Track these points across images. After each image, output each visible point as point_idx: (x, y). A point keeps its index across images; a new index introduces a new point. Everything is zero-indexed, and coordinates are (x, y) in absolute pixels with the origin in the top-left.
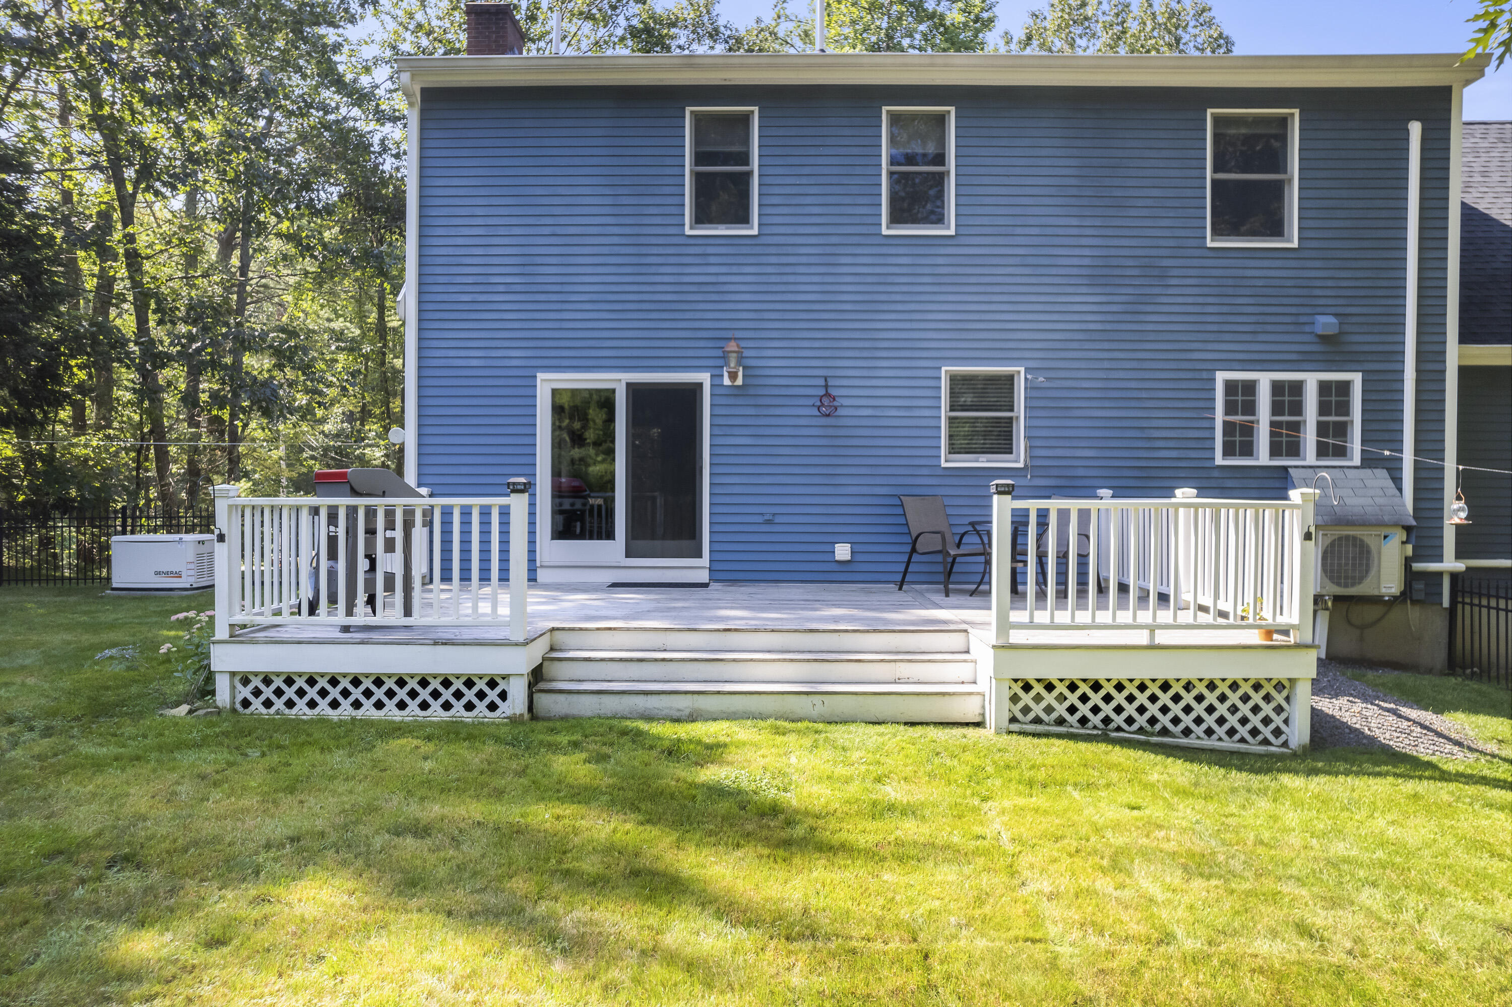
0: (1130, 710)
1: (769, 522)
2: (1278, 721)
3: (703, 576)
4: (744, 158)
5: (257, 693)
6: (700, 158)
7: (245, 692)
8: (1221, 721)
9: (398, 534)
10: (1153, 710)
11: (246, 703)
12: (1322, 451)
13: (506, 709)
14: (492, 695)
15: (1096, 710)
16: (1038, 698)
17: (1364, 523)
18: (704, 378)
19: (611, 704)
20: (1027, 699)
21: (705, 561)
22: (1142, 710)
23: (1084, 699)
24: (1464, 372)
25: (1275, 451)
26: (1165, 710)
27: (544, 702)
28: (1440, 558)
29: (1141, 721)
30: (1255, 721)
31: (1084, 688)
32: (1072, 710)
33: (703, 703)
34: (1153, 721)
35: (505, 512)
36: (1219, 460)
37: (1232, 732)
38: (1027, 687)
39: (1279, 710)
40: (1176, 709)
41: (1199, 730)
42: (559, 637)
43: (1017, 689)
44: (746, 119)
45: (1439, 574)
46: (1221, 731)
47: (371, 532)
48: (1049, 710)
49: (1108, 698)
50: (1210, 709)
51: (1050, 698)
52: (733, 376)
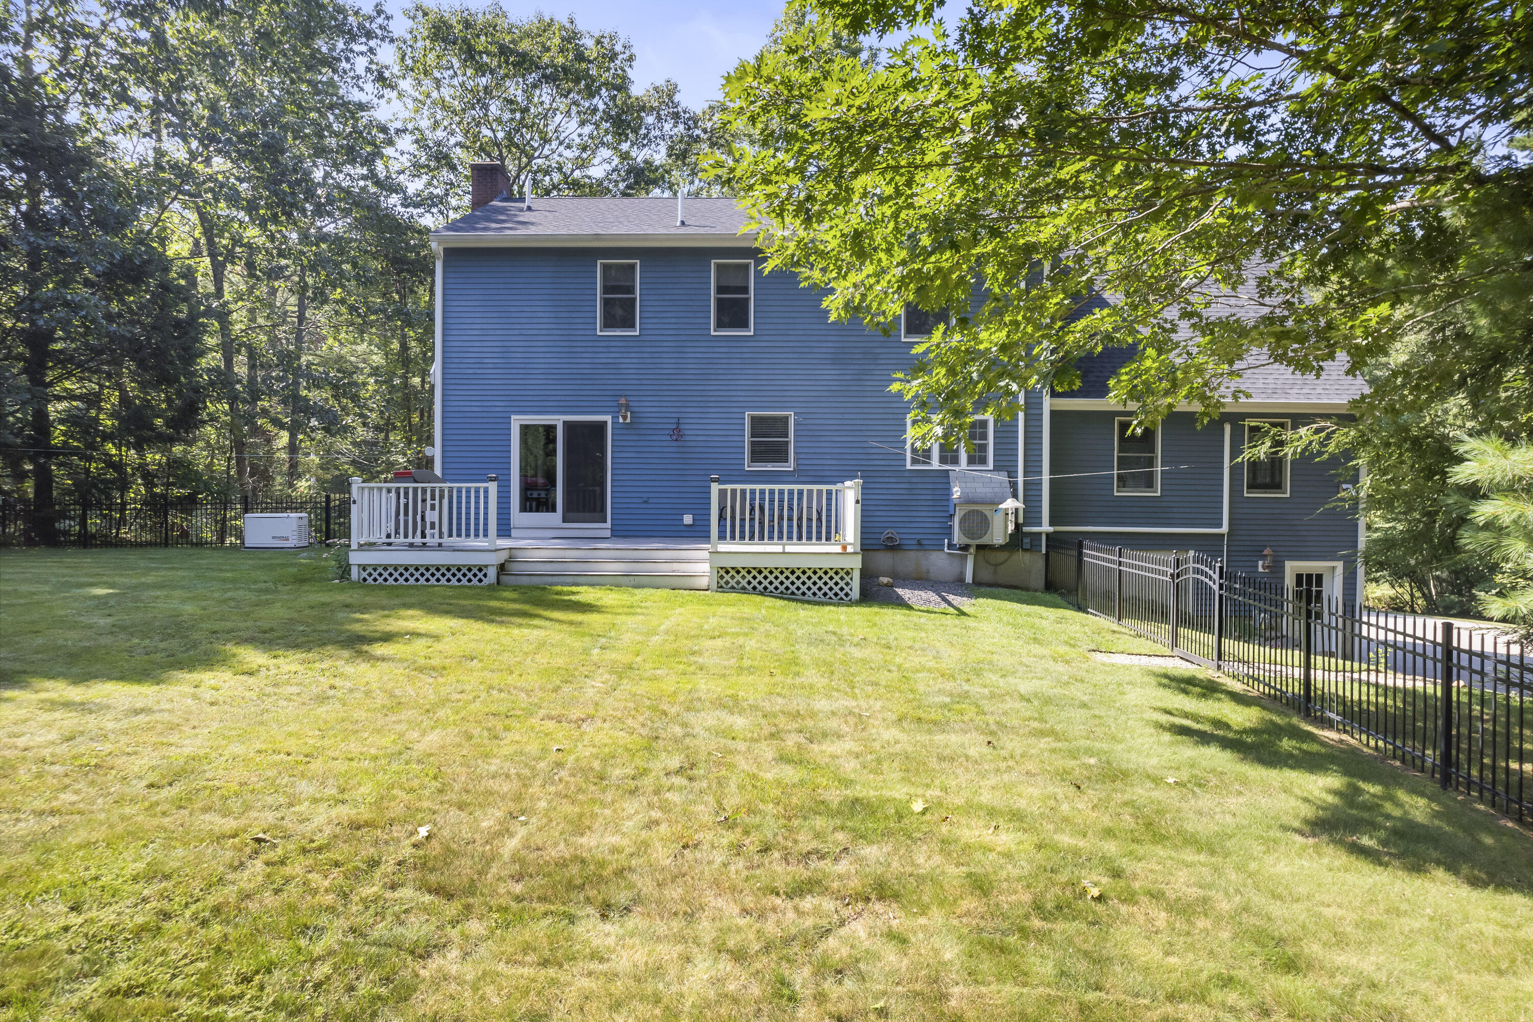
0: (776, 583)
1: (646, 502)
2: (847, 589)
3: (608, 533)
4: (631, 290)
5: (370, 575)
6: (606, 289)
7: (365, 575)
8: (820, 589)
9: (437, 502)
10: (787, 583)
11: (365, 580)
12: (971, 461)
13: (486, 581)
14: (480, 575)
15: (760, 583)
16: (733, 577)
17: (983, 503)
18: (608, 418)
19: (536, 580)
20: (727, 577)
21: (608, 524)
22: (782, 583)
23: (754, 578)
24: (1053, 413)
25: (943, 460)
26: (793, 583)
27: (504, 578)
28: (1040, 524)
29: (782, 588)
30: (836, 589)
31: (754, 573)
32: (749, 583)
33: (579, 579)
34: (787, 588)
35: (486, 491)
36: (909, 466)
37: (825, 594)
38: (727, 572)
39: (847, 584)
40: (798, 583)
41: (809, 593)
42: (514, 552)
43: (722, 572)
44: (633, 267)
45: (1040, 534)
46: (820, 594)
47: (424, 501)
48: (738, 583)
49: (766, 578)
50: (815, 583)
51: (738, 577)
52: (625, 418)
